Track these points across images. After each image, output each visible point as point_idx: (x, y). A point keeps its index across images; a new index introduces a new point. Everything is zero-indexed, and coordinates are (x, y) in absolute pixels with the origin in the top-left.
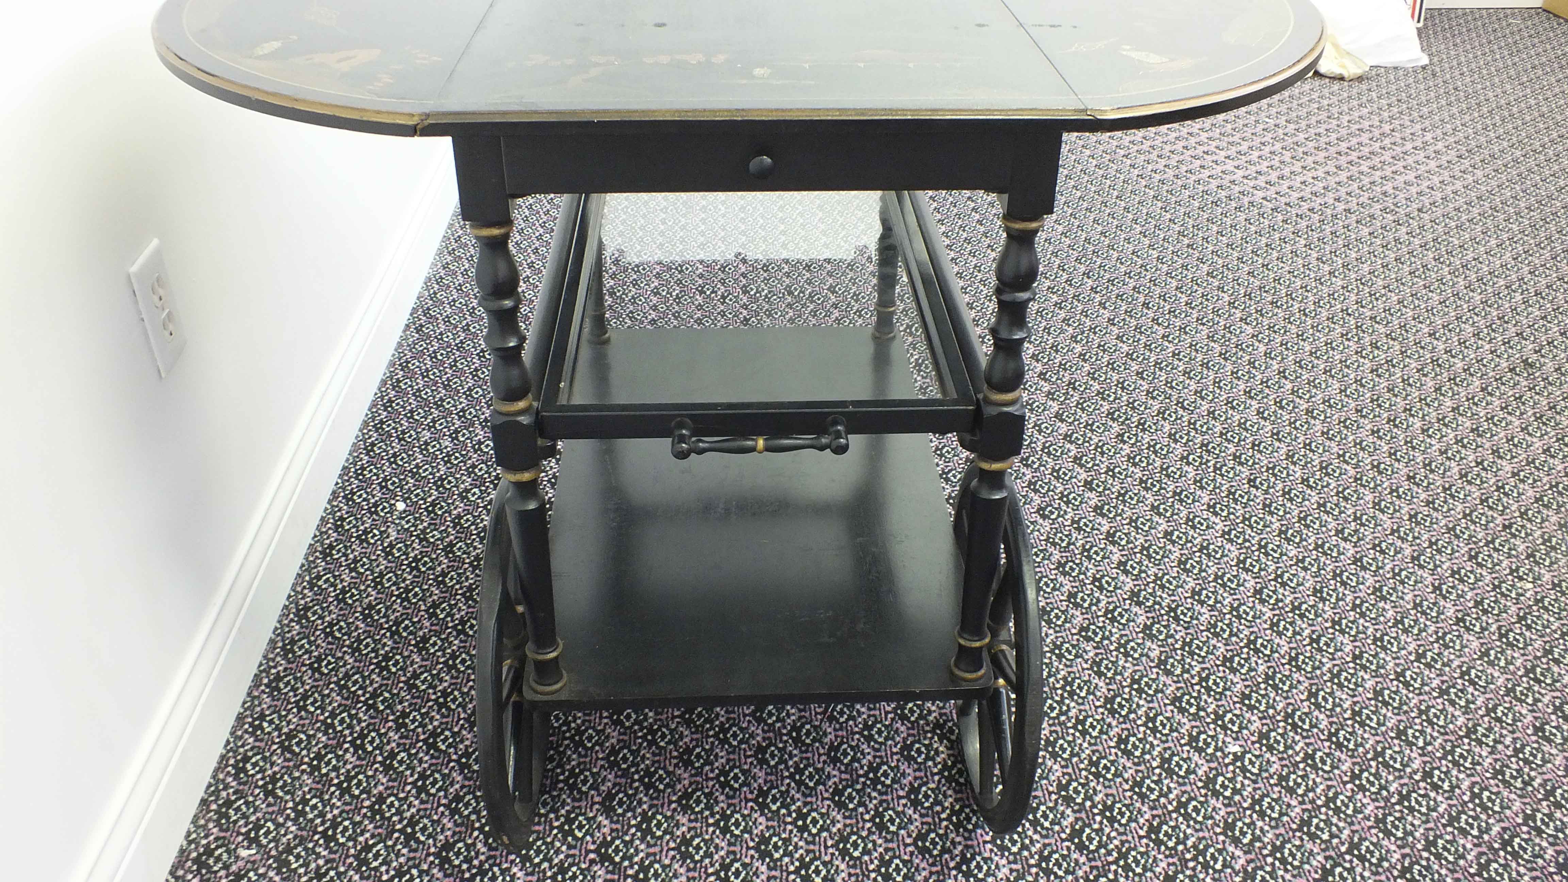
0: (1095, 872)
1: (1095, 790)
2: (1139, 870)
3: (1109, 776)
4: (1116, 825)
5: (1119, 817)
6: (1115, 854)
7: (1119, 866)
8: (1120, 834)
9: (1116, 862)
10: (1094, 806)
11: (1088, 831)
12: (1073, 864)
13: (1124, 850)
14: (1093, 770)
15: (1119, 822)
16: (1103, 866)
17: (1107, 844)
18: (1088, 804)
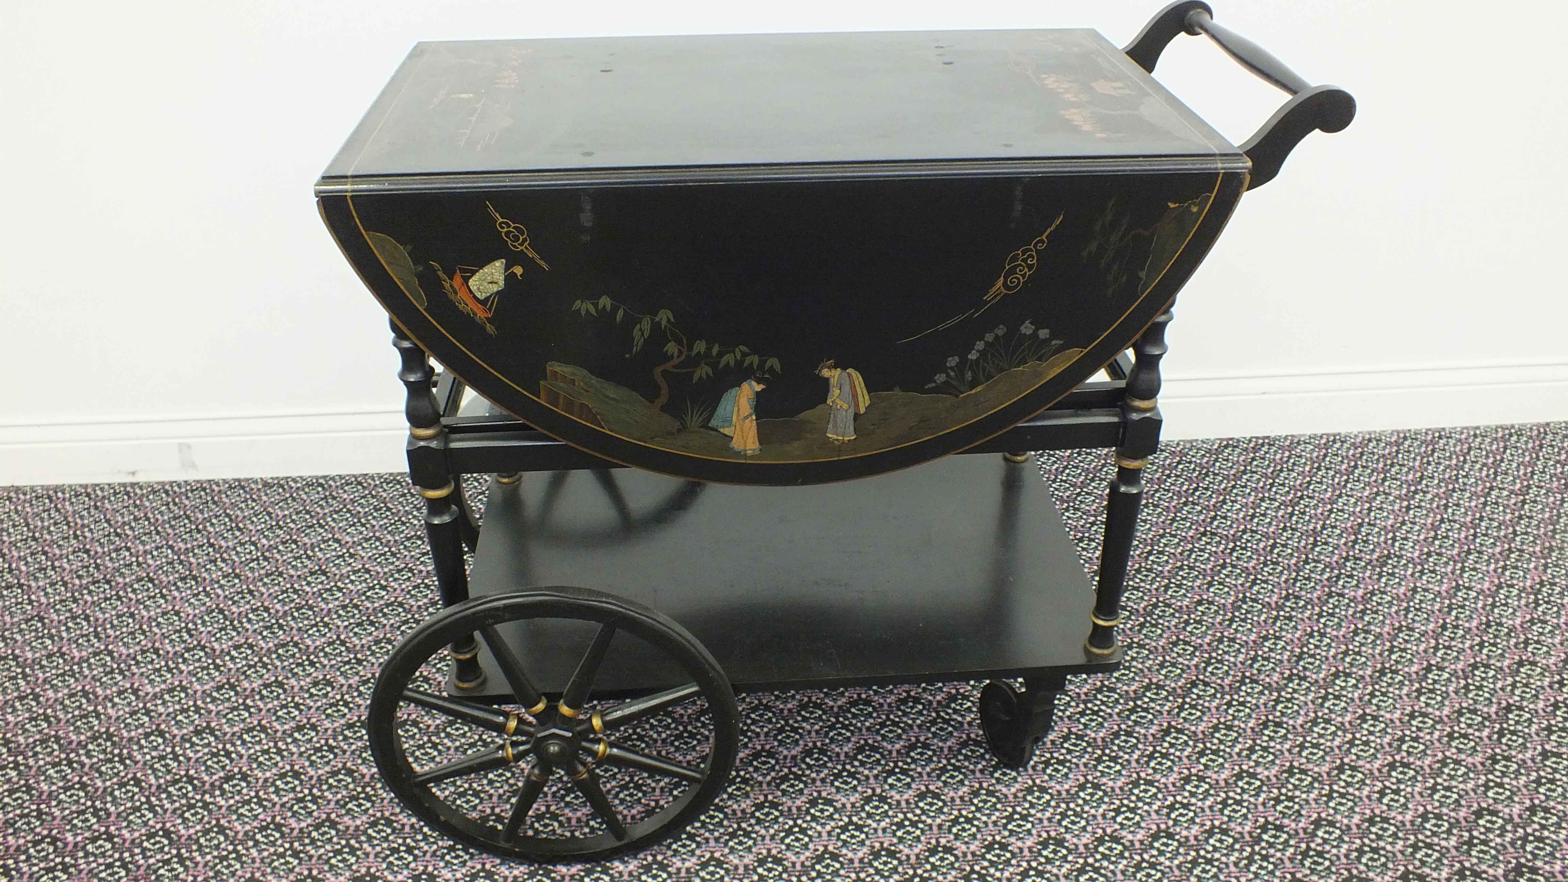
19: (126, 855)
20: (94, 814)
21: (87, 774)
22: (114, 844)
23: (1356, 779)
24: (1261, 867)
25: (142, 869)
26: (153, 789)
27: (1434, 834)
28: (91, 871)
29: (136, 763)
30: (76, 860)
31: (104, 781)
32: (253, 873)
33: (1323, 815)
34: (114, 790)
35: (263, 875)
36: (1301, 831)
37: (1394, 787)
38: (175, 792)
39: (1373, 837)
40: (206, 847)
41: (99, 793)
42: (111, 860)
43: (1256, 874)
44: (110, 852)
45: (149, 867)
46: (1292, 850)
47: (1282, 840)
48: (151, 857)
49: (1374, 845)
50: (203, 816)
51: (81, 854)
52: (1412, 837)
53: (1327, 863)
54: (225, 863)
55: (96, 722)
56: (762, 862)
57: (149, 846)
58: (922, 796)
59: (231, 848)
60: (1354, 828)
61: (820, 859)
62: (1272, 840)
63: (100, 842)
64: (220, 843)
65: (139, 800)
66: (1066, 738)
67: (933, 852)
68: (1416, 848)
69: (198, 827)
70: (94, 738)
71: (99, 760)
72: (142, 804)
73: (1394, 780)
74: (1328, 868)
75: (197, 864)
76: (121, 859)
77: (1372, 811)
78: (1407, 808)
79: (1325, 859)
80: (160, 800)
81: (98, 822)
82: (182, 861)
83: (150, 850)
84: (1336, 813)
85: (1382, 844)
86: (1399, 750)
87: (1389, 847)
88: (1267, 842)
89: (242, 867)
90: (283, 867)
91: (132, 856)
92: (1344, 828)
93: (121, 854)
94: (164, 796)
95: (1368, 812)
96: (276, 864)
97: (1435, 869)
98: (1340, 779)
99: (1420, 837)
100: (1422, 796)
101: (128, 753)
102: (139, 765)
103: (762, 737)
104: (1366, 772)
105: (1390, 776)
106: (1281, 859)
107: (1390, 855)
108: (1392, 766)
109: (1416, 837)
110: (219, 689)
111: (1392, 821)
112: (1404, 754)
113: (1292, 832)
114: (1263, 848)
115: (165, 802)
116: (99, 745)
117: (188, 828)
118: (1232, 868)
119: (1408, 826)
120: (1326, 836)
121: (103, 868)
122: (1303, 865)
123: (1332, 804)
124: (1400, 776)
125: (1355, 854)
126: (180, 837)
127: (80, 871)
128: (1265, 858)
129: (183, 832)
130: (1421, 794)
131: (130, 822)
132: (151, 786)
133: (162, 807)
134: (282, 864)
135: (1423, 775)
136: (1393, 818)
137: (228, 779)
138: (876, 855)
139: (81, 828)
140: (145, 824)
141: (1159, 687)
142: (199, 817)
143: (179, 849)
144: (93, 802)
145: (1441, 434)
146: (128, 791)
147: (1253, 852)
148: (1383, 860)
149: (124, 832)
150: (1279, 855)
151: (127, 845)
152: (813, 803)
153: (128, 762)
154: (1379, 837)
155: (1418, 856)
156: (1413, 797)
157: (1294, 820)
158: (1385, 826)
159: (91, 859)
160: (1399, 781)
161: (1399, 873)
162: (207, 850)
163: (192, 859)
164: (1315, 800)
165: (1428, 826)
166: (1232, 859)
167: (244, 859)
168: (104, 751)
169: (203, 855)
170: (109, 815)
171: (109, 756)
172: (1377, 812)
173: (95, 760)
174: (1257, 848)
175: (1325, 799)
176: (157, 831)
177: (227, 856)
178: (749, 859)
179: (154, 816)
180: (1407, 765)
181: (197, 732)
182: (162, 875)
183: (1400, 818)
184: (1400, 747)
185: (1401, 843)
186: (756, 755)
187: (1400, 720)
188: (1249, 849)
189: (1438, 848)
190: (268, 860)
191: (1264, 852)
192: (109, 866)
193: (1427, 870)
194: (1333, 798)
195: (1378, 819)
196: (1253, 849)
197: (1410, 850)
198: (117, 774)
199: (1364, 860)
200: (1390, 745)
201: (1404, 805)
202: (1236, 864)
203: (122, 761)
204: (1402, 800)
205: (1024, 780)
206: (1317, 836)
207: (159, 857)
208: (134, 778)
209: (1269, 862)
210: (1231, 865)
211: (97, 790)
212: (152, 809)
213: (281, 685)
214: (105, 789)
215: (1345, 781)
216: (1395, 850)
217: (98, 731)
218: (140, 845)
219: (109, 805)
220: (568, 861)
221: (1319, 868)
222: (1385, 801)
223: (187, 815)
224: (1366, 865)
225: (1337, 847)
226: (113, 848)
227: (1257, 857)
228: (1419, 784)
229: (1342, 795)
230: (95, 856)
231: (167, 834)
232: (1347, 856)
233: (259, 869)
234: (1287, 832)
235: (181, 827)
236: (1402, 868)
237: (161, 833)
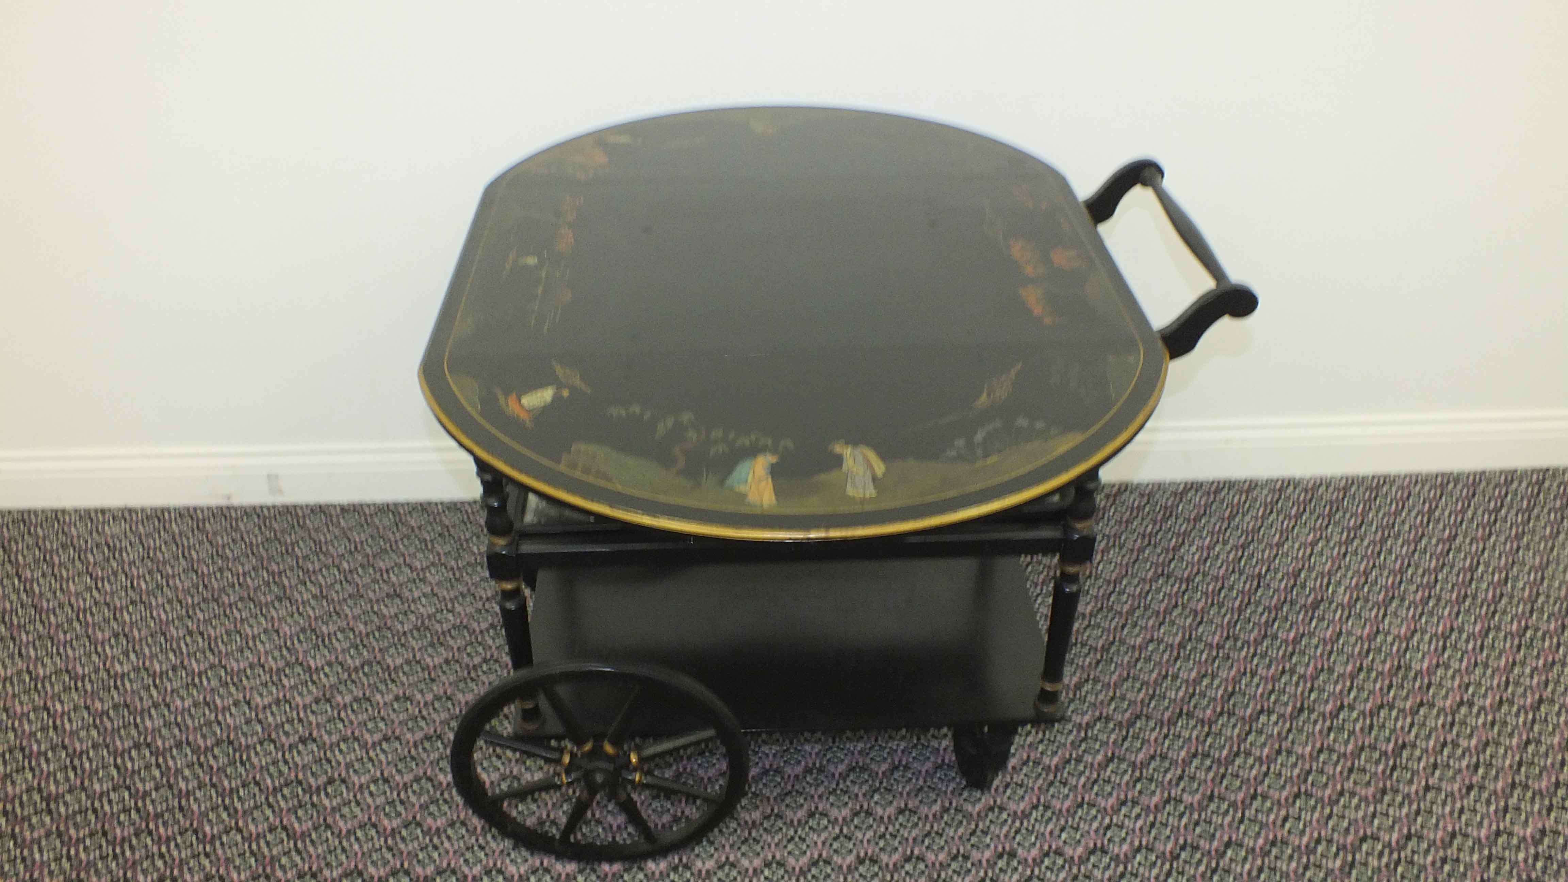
25: (268, 859)
30: (214, 850)
34: (238, 791)
35: (365, 868)
37: (1296, 815)
45: (273, 858)
56: (768, 865)
58: (901, 812)
61: (815, 863)
66: (1025, 763)
67: (908, 860)
70: (218, 743)
73: (1297, 808)
75: (310, 855)
76: (249, 849)
77: (1275, 835)
78: (1305, 834)
79: (1230, 875)
82: (298, 853)
86: (1305, 782)
103: (771, 756)
105: (1294, 805)
108: (1297, 797)
110: (317, 701)
112: (1309, 786)
124: (1303, 806)
126: (295, 833)
129: (297, 828)
135: (1322, 805)
137: (331, 781)
138: (861, 862)
141: (1108, 719)
145: (1386, 481)
152: (811, 815)
160: (1301, 810)
173: (221, 764)
178: (757, 862)
180: (1310, 796)
181: (303, 741)
184: (1306, 779)
186: (766, 772)
191: (1180, 868)
194: (1244, 822)
195: (1279, 842)
196: (1172, 865)
197: (1301, 869)
198: (240, 776)
200: (1298, 777)
201: (1303, 830)
203: (243, 765)
204: (1302, 825)
205: (986, 800)
213: (368, 700)
219: (236, 804)
220: (611, 861)
223: (299, 814)
228: (1317, 813)
234: (1201, 852)
235: (295, 823)
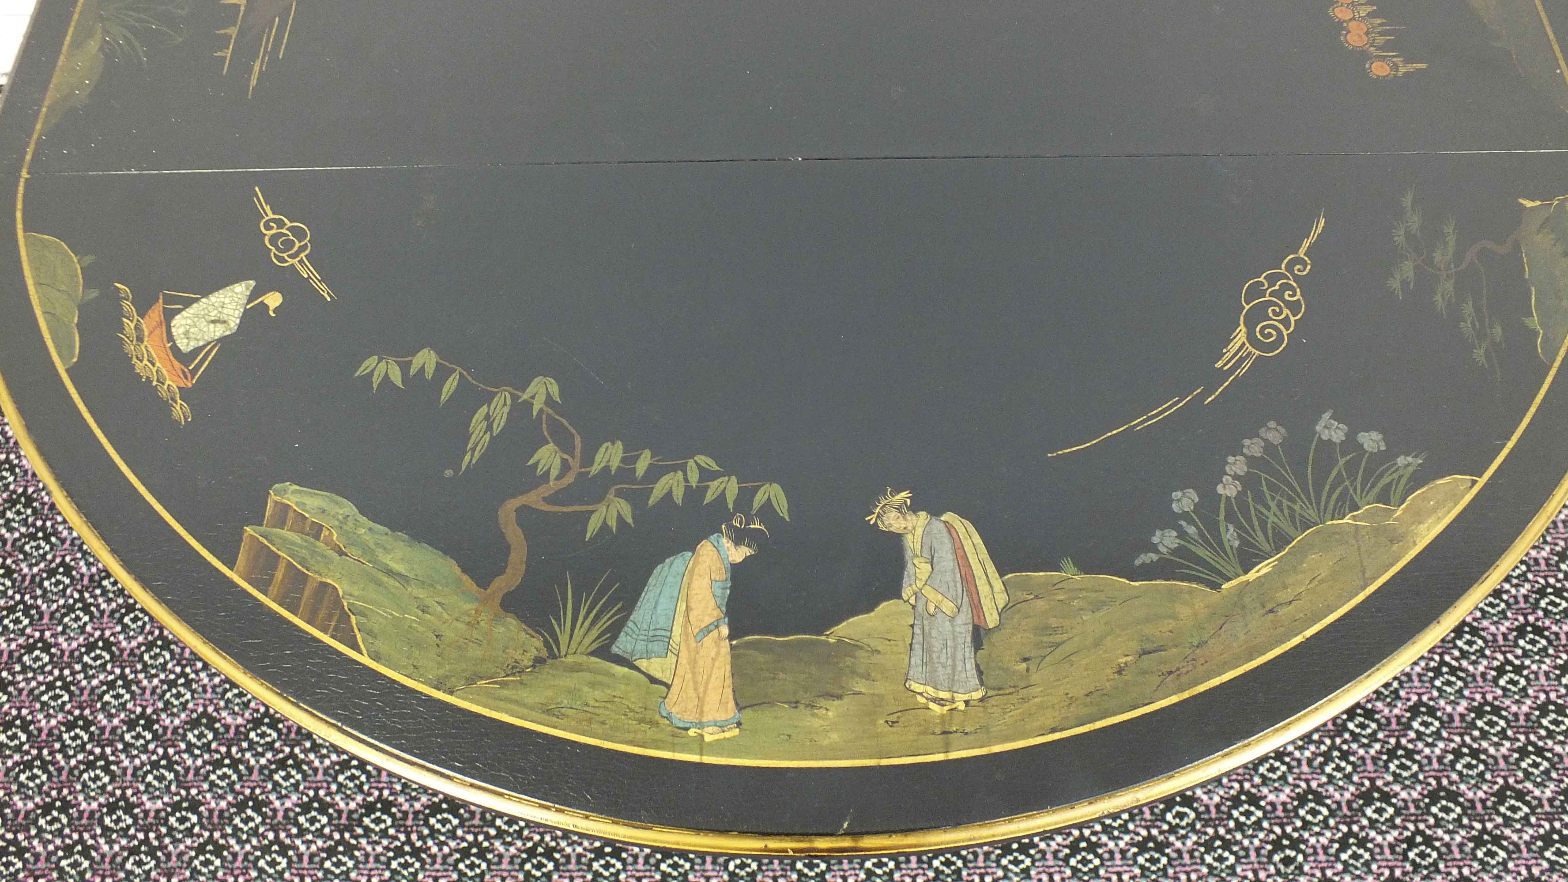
0: (399, 815)
1: (510, 844)
2: (394, 865)
3: (528, 866)
4: (457, 856)
5: (468, 862)
6: (419, 844)
7: (403, 844)
8: (445, 857)
9: (409, 842)
10: (488, 837)
11: (455, 822)
12: (414, 794)
13: (424, 856)
14: (540, 850)
15: (461, 860)
16: (406, 827)
17: (433, 838)
18: (493, 832)
19: (67, 672)
20: (26, 614)
21: (10, 555)
22: (52, 656)
23: (1475, 647)
24: (1338, 768)
25: (86, 692)
26: (86, 581)
27: (1551, 734)
28: (31, 691)
29: (63, 541)
30: (14, 675)
31: (31, 566)
32: (205, 707)
33: (1425, 698)
34: (42, 580)
35: (217, 710)
36: (1394, 720)
37: (1517, 662)
38: (109, 587)
39: (1476, 733)
40: (152, 666)
41: (27, 583)
42: (50, 678)
43: (1330, 777)
44: (49, 668)
45: (93, 690)
46: (1377, 746)
47: (1369, 731)
48: (93, 677)
49: (1475, 746)
50: (145, 623)
51: (18, 668)
52: (1522, 738)
53: (1415, 768)
54: (174, 691)
55: (11, 479)
57: (90, 662)
59: (178, 669)
60: (1457, 718)
62: (1358, 730)
63: (37, 653)
64: (166, 663)
65: (72, 596)
68: (1523, 753)
69: (141, 639)
71: (22, 535)
72: (76, 601)
73: (1519, 652)
74: (1415, 775)
75: (144, 689)
76: (61, 677)
77: (1484, 697)
78: (1527, 696)
79: (1414, 761)
80: (95, 597)
81: (31, 624)
82: (127, 685)
83: (91, 667)
84: (1440, 696)
85: (1485, 744)
86: (1536, 606)
87: (1492, 750)
88: (1352, 733)
89: (193, 697)
90: (237, 700)
91: (73, 673)
92: (1445, 718)
93: (61, 670)
94: (98, 592)
95: (1478, 697)
96: (229, 695)
97: (1537, 785)
98: (1455, 647)
99: (1532, 737)
100: (1548, 678)
101: (53, 526)
102: (67, 545)
104: (1490, 638)
105: (1516, 645)
106: (1362, 758)
107: (1491, 761)
108: (1521, 631)
109: (1528, 738)
111: (1504, 713)
112: (1540, 613)
113: (1383, 721)
114: (1345, 742)
115: (100, 600)
116: (18, 513)
117: (129, 639)
118: (1305, 768)
119: (1522, 722)
120: (1422, 729)
121: (43, 688)
122: (1387, 768)
123: (1438, 683)
124: (1529, 647)
125: (1450, 757)
126: (122, 651)
127: (20, 691)
128: (1344, 756)
129: (124, 644)
130: (1547, 674)
131: (66, 626)
132: (82, 575)
133: (98, 606)
134: (235, 695)
135: (1556, 648)
136: (1506, 709)
139: (13, 631)
140: (82, 629)
142: (140, 623)
143: (123, 669)
144: (23, 596)
146: (58, 583)
147: (1333, 747)
148: (1481, 767)
149: (61, 639)
150: (1361, 752)
151: (65, 659)
153: (53, 539)
154: (1484, 735)
155: (1524, 765)
156: (1537, 678)
157: (1389, 704)
158: (1495, 719)
159: (30, 675)
160: (1526, 654)
161: (1496, 787)
162: (153, 671)
163: (138, 683)
164: (1419, 675)
165: (1545, 722)
166: (1307, 754)
167: (194, 686)
168: (24, 523)
169: (150, 677)
170: (41, 615)
171: (31, 530)
172: (1489, 697)
173: (17, 535)
174: (1338, 741)
175: (1431, 674)
176: (97, 641)
177: (175, 681)
179: (91, 620)
180: (1539, 631)
182: (108, 703)
183: (1514, 708)
184: (1537, 601)
185: (1507, 744)
187: (1547, 560)
188: (1328, 742)
189: (1549, 755)
190: (219, 690)
191: (1345, 747)
192: (50, 686)
193: (1529, 785)
194: (1442, 674)
195: (1488, 708)
196: (1333, 742)
197: (1516, 755)
198: (43, 557)
199: (1459, 767)
200: (1526, 597)
201: (1524, 689)
202: (1310, 762)
203: (46, 538)
204: (1523, 682)
206: (1410, 728)
207: (102, 677)
208: (63, 563)
209: (1349, 762)
210: (1304, 763)
211: (24, 577)
212: (86, 609)
214: (33, 577)
215: (1461, 650)
216: (1498, 755)
217: (14, 492)
218: (80, 660)
219: (39, 602)
221: (1405, 774)
222: (1502, 682)
223: (126, 620)
224: (1460, 774)
225: (1432, 745)
226: (51, 661)
227: (1336, 753)
228: (1548, 660)
229: (1453, 671)
230: (34, 671)
231: (108, 646)
232: (1440, 759)
233: (211, 701)
234: (1376, 721)
235: (121, 637)
236: (1501, 781)
237: (100, 644)
